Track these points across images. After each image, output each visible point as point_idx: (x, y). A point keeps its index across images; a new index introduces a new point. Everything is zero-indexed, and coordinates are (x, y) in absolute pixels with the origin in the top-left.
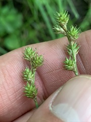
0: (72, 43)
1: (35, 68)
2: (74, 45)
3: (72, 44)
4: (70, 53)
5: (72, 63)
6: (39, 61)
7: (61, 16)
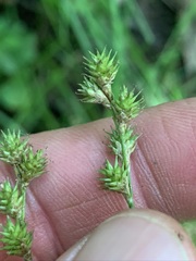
0: (123, 127)
1: (26, 181)
2: (126, 131)
3: (123, 130)
4: (117, 151)
5: (122, 173)
6: (35, 163)
7: (100, 62)
